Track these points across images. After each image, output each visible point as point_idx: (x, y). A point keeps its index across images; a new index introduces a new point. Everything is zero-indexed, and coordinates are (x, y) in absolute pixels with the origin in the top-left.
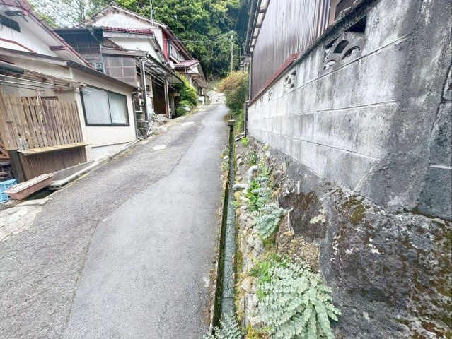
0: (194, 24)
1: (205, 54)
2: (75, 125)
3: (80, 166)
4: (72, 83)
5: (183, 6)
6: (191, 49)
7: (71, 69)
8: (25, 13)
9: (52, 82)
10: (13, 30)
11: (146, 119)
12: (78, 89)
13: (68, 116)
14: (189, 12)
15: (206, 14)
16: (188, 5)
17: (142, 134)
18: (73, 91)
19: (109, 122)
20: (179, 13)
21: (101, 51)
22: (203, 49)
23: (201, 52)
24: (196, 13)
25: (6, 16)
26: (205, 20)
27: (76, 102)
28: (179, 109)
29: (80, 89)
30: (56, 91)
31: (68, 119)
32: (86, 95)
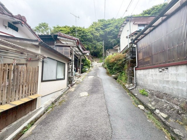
0: (88, 39)
1: (91, 49)
2: (34, 82)
3: (29, 115)
4: (39, 55)
5: (84, 34)
6: (86, 47)
7: (40, 47)
8: (23, 23)
9: (26, 54)
10: (14, 31)
11: (72, 75)
12: (42, 59)
13: (30, 76)
14: (86, 36)
15: (92, 36)
16: (86, 33)
17: (70, 83)
18: (38, 60)
19: (55, 78)
20: (83, 36)
21: (55, 44)
22: (90, 47)
23: (90, 48)
24: (88, 36)
25: (13, 24)
26: (91, 38)
27: (38, 67)
28: (83, 69)
29: (43, 59)
30: (27, 60)
31: (30, 78)
32: (46, 62)
